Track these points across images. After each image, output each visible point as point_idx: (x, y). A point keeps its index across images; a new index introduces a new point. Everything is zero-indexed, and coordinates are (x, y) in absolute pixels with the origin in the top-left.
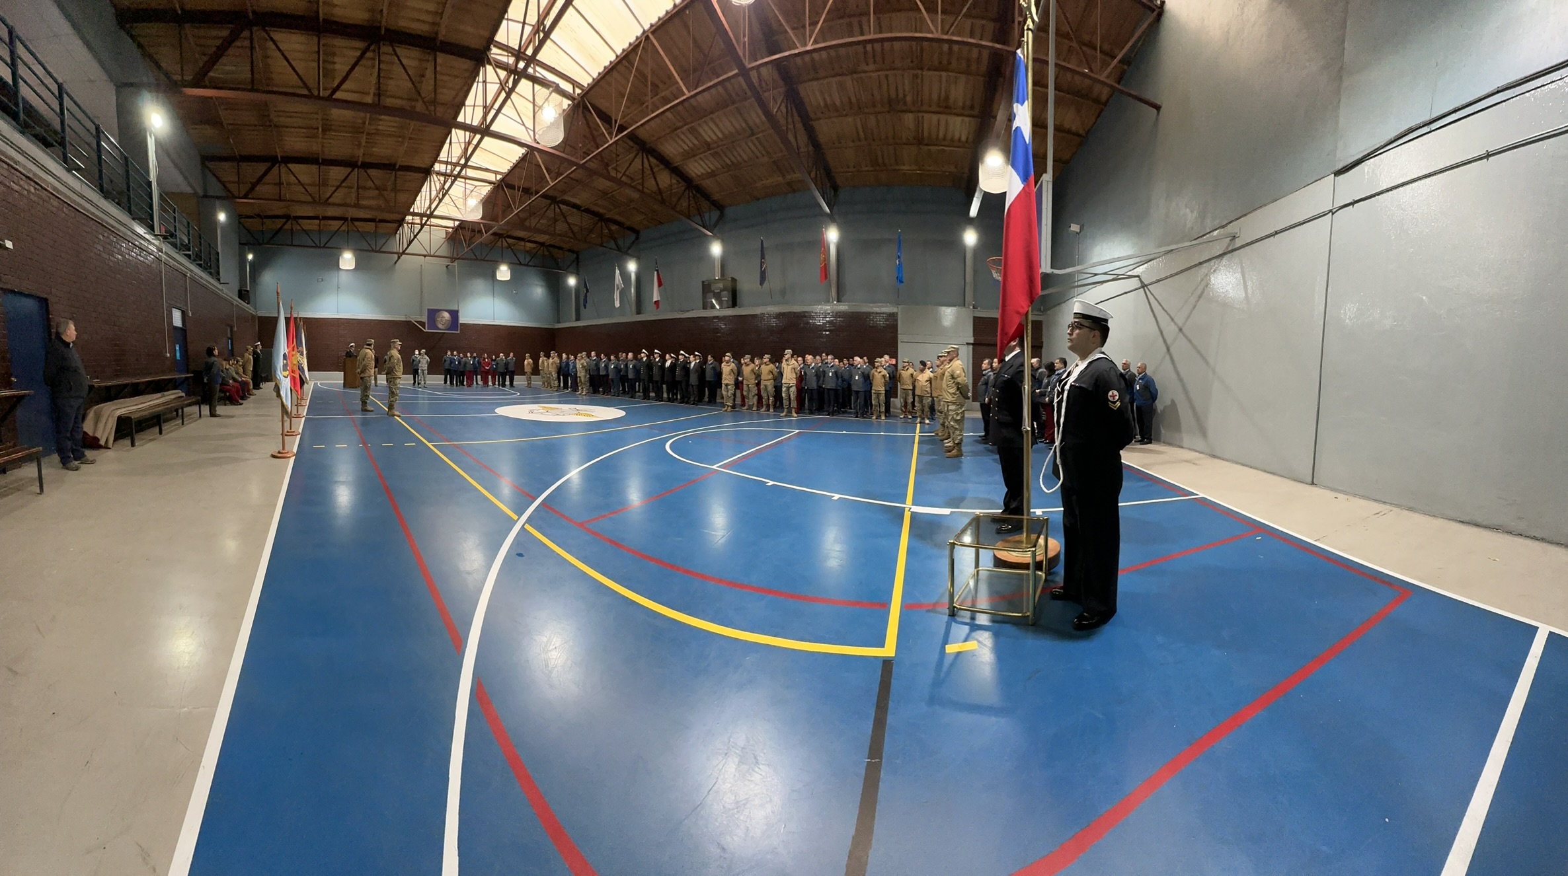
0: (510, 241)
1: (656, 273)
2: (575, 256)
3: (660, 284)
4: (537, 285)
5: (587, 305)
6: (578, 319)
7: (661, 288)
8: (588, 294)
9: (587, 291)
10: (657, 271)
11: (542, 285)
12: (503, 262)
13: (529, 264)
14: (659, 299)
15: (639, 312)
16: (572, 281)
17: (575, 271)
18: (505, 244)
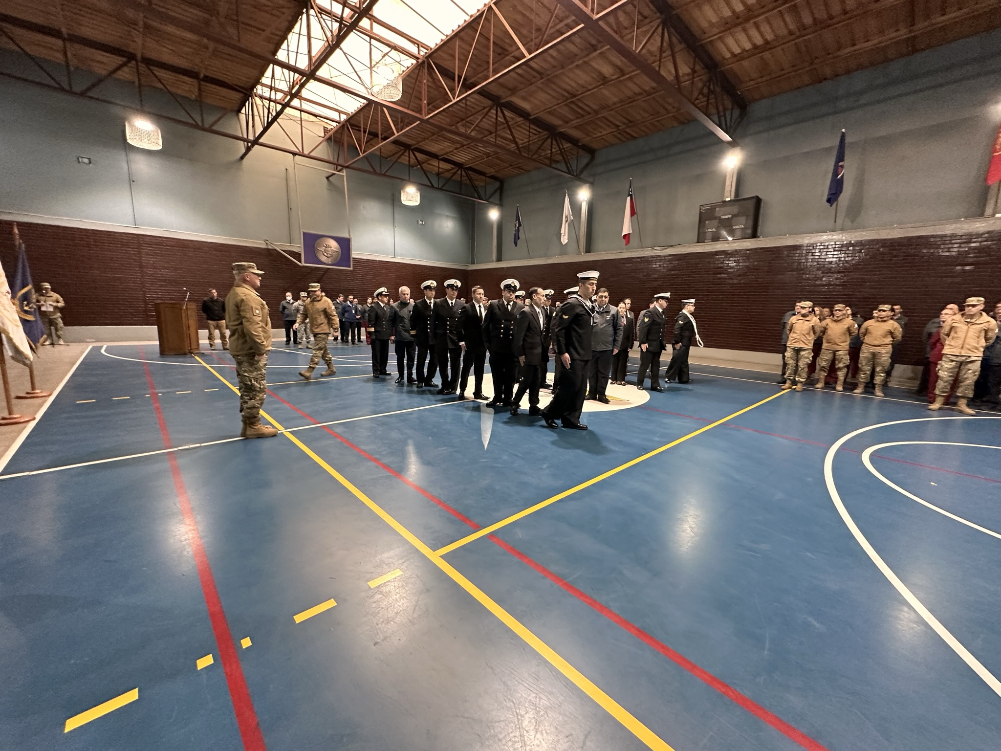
0: (420, 156)
1: (629, 198)
2: (497, 184)
3: (633, 213)
4: (447, 216)
5: (519, 242)
6: (499, 259)
7: (633, 217)
8: (521, 228)
9: (520, 225)
10: (631, 196)
11: (455, 217)
12: (410, 181)
13: (444, 188)
14: (631, 232)
15: (588, 250)
16: (494, 214)
17: (498, 202)
18: (413, 160)
